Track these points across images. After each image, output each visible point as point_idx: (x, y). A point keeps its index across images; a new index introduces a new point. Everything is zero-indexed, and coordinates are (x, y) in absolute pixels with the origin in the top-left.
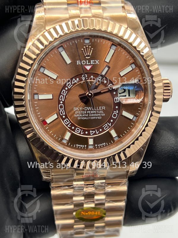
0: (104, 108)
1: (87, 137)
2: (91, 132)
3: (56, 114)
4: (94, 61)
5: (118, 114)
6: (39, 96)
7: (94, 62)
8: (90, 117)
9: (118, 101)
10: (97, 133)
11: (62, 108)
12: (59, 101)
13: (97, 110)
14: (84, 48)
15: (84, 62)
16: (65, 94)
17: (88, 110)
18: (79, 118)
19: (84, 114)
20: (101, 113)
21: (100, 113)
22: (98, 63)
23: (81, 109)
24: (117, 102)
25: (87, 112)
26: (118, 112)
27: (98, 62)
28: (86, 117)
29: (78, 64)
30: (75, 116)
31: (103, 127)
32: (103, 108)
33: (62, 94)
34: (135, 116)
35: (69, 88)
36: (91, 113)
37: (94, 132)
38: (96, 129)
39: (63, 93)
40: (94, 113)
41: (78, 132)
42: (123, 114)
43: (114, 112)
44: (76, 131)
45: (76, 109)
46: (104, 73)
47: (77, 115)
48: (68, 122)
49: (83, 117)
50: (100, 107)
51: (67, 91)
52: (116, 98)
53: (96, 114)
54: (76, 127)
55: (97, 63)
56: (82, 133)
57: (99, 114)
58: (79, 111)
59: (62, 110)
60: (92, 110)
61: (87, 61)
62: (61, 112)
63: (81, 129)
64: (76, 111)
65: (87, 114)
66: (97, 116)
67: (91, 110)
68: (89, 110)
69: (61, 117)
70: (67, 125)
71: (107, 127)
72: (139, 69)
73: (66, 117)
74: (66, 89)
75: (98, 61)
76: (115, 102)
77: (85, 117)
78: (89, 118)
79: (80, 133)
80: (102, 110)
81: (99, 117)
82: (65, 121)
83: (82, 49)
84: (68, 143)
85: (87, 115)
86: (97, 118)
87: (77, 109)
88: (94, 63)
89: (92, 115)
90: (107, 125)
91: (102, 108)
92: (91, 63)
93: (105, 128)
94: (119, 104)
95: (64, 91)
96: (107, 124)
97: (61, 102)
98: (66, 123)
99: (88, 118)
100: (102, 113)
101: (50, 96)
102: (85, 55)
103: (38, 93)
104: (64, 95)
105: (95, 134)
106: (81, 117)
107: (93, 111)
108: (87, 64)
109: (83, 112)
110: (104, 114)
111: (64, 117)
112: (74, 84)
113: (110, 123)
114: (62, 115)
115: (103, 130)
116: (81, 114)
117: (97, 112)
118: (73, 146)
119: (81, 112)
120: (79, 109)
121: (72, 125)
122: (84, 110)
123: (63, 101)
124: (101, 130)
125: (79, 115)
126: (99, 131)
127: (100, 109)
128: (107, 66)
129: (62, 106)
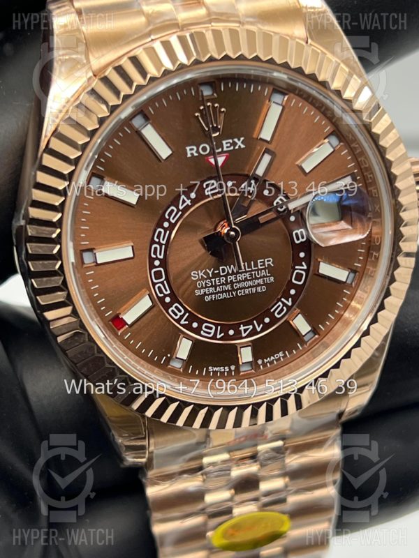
0: (270, 263)
1: (234, 344)
2: (242, 328)
3: (147, 297)
5: (307, 271)
6: (97, 254)
8: (237, 290)
9: (303, 238)
10: (259, 329)
11: (162, 277)
12: (152, 260)
13: (253, 269)
14: (201, 111)
15: (204, 149)
16: (163, 240)
17: (228, 274)
18: (208, 299)
19: (219, 285)
20: (264, 277)
21: (261, 278)
22: (243, 146)
23: (210, 273)
24: (301, 240)
25: (226, 280)
26: (305, 267)
27: (242, 142)
28: (226, 291)
29: (189, 155)
30: (198, 293)
31: (272, 310)
32: (266, 263)
33: (157, 240)
34: (354, 271)
35: (173, 221)
36: (236, 279)
37: (251, 327)
38: (255, 319)
39: (159, 237)
40: (246, 279)
41: (210, 333)
42: (321, 271)
43: (297, 267)
44: (205, 332)
45: (198, 275)
46: (260, 171)
47: (203, 291)
48: (180, 311)
49: (219, 292)
50: (259, 261)
51: (168, 232)
52: (299, 232)
53: (250, 280)
54: (201, 322)
55: (239, 146)
56: (218, 337)
57: (258, 279)
58: (206, 279)
59: (162, 283)
62: (159, 288)
63: (216, 325)
64: (199, 280)
65: (227, 283)
66: (253, 286)
67: (238, 273)
68: (233, 273)
69: (162, 300)
70: (178, 321)
71: (282, 310)
73: (174, 299)
74: (166, 225)
75: (242, 139)
76: (297, 242)
77: (222, 292)
78: (234, 294)
79: (214, 337)
80: (265, 269)
81: (259, 288)
82: (173, 311)
83: (197, 114)
84: (186, 369)
85: (229, 286)
86: (254, 290)
87: (200, 275)
89: (242, 285)
90: (282, 305)
91: (264, 262)
93: (279, 313)
94: (308, 245)
95: (160, 232)
96: (283, 302)
97: (157, 263)
98: (176, 315)
99: (232, 294)
100: (267, 277)
101: (126, 252)
102: (207, 129)
103: (92, 247)
104: (161, 241)
105: (254, 332)
106: (212, 294)
107: (241, 273)
109: (217, 281)
110: (272, 279)
111: (168, 300)
112: (184, 211)
113: (290, 299)
114: (162, 295)
115: (274, 320)
116: (212, 286)
117: (252, 274)
118: (201, 372)
119: (211, 282)
120: (206, 273)
121: (192, 318)
122: (218, 275)
123: (160, 260)
124: (267, 320)
125: (206, 290)
126: (264, 323)
127: (261, 266)
128: (267, 151)
129: (160, 271)
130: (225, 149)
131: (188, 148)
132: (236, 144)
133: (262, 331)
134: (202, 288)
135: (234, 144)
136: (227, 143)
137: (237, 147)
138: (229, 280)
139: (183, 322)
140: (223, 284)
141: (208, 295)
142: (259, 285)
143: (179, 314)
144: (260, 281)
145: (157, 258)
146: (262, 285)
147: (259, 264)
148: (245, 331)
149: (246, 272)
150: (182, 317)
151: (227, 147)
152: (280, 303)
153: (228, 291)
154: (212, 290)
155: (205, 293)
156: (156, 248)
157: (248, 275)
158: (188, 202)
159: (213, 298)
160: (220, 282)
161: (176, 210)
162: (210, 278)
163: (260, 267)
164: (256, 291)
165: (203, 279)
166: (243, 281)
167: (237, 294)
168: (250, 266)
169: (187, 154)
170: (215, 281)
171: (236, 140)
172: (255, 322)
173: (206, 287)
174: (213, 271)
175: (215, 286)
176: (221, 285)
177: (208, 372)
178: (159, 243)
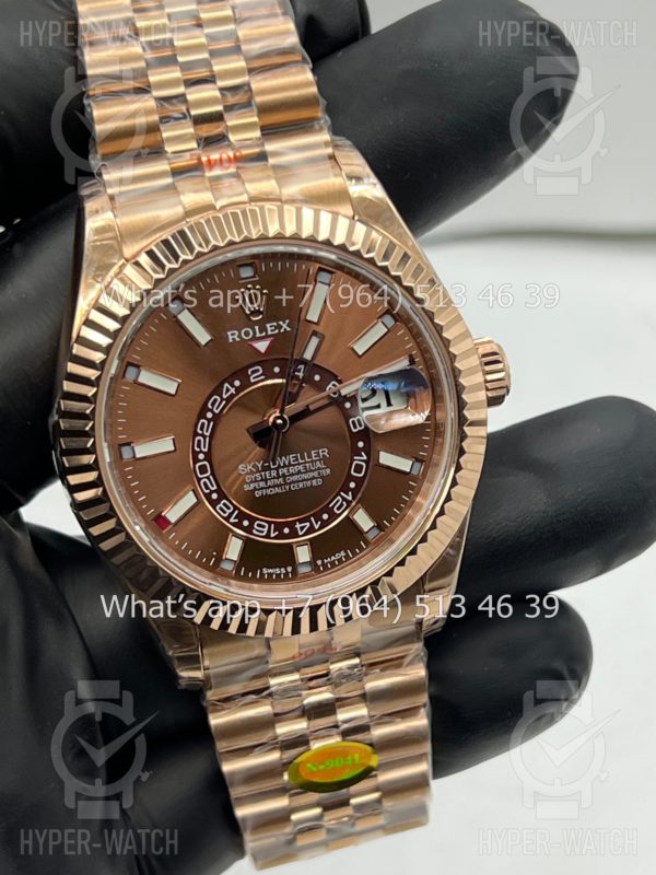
0: (326, 454)
1: (290, 544)
2: (298, 526)
3: (191, 493)
4: (275, 324)
5: (367, 462)
6: (136, 449)
7: (276, 328)
8: (290, 483)
9: (360, 426)
10: (317, 527)
11: (206, 472)
12: (195, 454)
13: (307, 460)
14: (241, 294)
15: (247, 334)
16: (207, 431)
17: (279, 467)
18: (258, 494)
19: (270, 479)
20: (319, 469)
21: (316, 470)
22: (288, 329)
23: (260, 466)
24: (359, 428)
25: (278, 474)
26: (365, 458)
27: (288, 325)
28: (278, 486)
29: (231, 341)
30: (246, 488)
31: (330, 506)
32: (321, 454)
33: (200, 432)
34: (418, 460)
35: (217, 412)
36: (289, 472)
37: (308, 524)
38: (312, 515)
39: (202, 429)
40: (299, 472)
41: (262, 532)
42: (382, 461)
43: (355, 457)
44: (257, 530)
45: (247, 468)
46: (308, 355)
47: (252, 486)
48: (228, 508)
49: (270, 487)
50: (313, 452)
51: (212, 424)
52: (355, 419)
53: (304, 473)
54: (252, 520)
55: (285, 329)
56: (272, 535)
57: (313, 471)
58: (255, 473)
59: (208, 478)
60: (292, 463)
61: (257, 328)
62: (205, 483)
63: (269, 523)
64: (247, 474)
65: (278, 477)
66: (308, 480)
67: (290, 465)
68: (285, 466)
69: (208, 497)
70: (227, 519)
71: (342, 505)
72: (406, 325)
73: (222, 496)
74: (209, 415)
75: (287, 321)
76: (354, 430)
77: (274, 487)
78: (287, 487)
79: (268, 536)
80: (320, 460)
81: (314, 481)
82: (221, 508)
84: (238, 571)
87: (249, 468)
88: (277, 331)
89: (295, 478)
90: (341, 500)
91: (318, 453)
92: (266, 331)
93: (338, 509)
94: (366, 434)
95: (203, 424)
96: (342, 497)
97: (201, 456)
98: (225, 512)
99: (285, 489)
100: (323, 469)
101: (166, 445)
102: (248, 312)
103: (129, 441)
104: (205, 433)
105: (311, 530)
106: (262, 488)
107: (294, 465)
108: (258, 335)
109: (267, 475)
110: (328, 471)
112: (228, 400)
113: (350, 493)
114: (208, 491)
115: (333, 516)
116: (262, 480)
117: (305, 467)
118: (254, 574)
119: (261, 476)
120: (255, 466)
121: (242, 516)
122: (269, 469)
123: (204, 453)
124: (325, 517)
125: (256, 484)
126: (322, 520)
127: (315, 457)
128: (315, 333)
129: (205, 465)
130: (270, 333)
131: (229, 333)
132: (281, 327)
133: (320, 529)
134: (251, 482)
135: (279, 327)
136: (271, 327)
137: (282, 331)
138: (281, 473)
139: (232, 520)
140: (274, 478)
141: (258, 490)
142: (314, 478)
143: (228, 512)
144: (316, 474)
145: (201, 452)
146: (317, 478)
147: (313, 455)
148: (302, 528)
149: (299, 464)
150: (231, 514)
151: (272, 331)
152: (339, 498)
153: (280, 485)
154: (262, 484)
155: (255, 487)
156: (199, 441)
158: (233, 390)
159: (264, 493)
160: (270, 476)
161: (219, 399)
162: (260, 472)
163: (314, 459)
164: (311, 485)
165: (252, 472)
166: (296, 474)
167: (290, 488)
168: (303, 458)
169: (228, 339)
170: (265, 475)
171: (281, 323)
172: (312, 519)
173: (256, 481)
174: (263, 464)
175: (266, 480)
176: (272, 479)
177: (262, 574)
178: (203, 435)
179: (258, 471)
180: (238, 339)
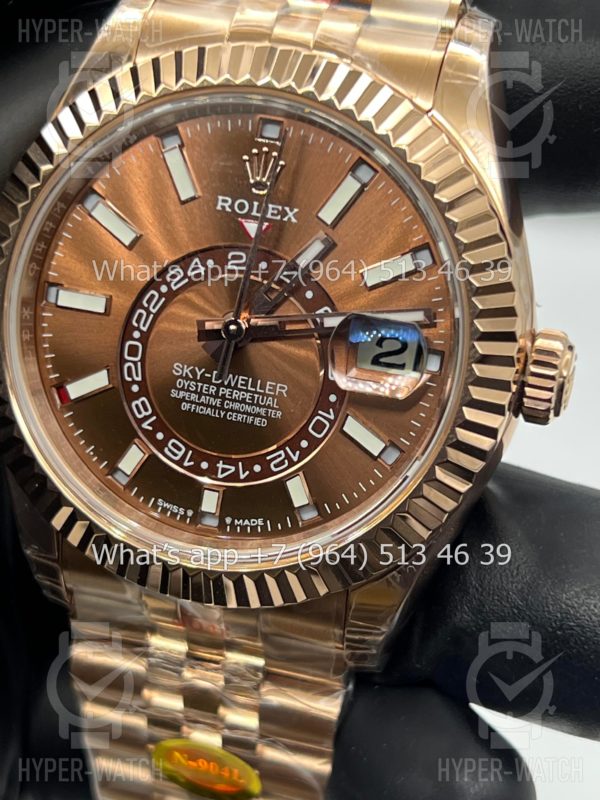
0: (284, 391)
2: (220, 465)
3: (105, 372)
4: (280, 208)
5: (332, 423)
7: (279, 213)
8: (227, 410)
10: (242, 476)
11: (136, 355)
12: (130, 329)
13: (258, 390)
14: (251, 155)
15: (242, 206)
16: (154, 307)
17: (222, 385)
18: (185, 406)
19: (206, 395)
20: (269, 406)
21: (264, 406)
22: (294, 220)
23: (199, 374)
25: (217, 392)
26: (332, 417)
27: (294, 215)
28: (212, 407)
29: (219, 208)
30: (174, 394)
31: (268, 458)
32: (278, 390)
33: (146, 305)
34: (393, 444)
35: (174, 288)
36: (231, 395)
37: (233, 469)
38: (240, 460)
39: (149, 302)
40: (243, 401)
41: (176, 455)
42: (346, 428)
43: (320, 412)
44: (170, 450)
45: (182, 369)
46: (303, 262)
47: (181, 393)
48: (146, 410)
49: (202, 404)
50: (269, 383)
51: (163, 299)
53: (249, 404)
54: (168, 437)
55: (289, 219)
56: (186, 464)
57: (260, 406)
58: (191, 380)
59: (135, 363)
60: (239, 386)
61: (256, 204)
62: (129, 368)
63: (188, 448)
64: (181, 377)
65: (216, 396)
66: (250, 414)
67: (235, 387)
68: (229, 386)
69: (126, 386)
70: (139, 422)
71: (282, 463)
73: (143, 392)
74: (164, 289)
75: (296, 210)
77: (207, 406)
78: (222, 414)
79: (180, 463)
80: (274, 397)
81: (257, 419)
82: (137, 406)
83: (246, 157)
84: (129, 486)
85: (219, 401)
86: (250, 420)
87: (185, 371)
88: (279, 217)
89: (236, 406)
90: (283, 456)
91: (275, 387)
92: (266, 213)
93: (276, 466)
95: (153, 296)
96: (286, 452)
97: (136, 334)
98: (140, 413)
99: (219, 414)
100: (273, 408)
102: (252, 181)
103: (60, 282)
104: (151, 309)
105: (234, 477)
106: (192, 402)
107: (240, 390)
108: (254, 213)
109: (204, 388)
110: (279, 414)
111: (135, 388)
113: (298, 453)
114: (129, 379)
115: (267, 472)
116: (195, 392)
117: (253, 397)
118: (147, 500)
119: (197, 386)
120: (193, 372)
121: (158, 426)
122: (208, 381)
123: (141, 331)
124: (257, 468)
125: (187, 394)
126: (252, 471)
127: (270, 390)
129: (137, 347)
130: (269, 216)
131: (221, 198)
132: (287, 214)
133: (246, 480)
134: (183, 389)
135: (284, 214)
136: (273, 209)
137: (286, 219)
138: (221, 393)
139: (145, 425)
140: (211, 395)
141: (187, 402)
142: (258, 415)
143: (144, 413)
144: (262, 411)
145: (138, 329)
146: (262, 417)
147: (268, 387)
148: (224, 470)
149: (247, 391)
150: (146, 418)
151: (272, 214)
152: (282, 452)
153: (215, 407)
154: (194, 397)
155: (184, 397)
156: (141, 315)
157: (248, 396)
159: (193, 408)
160: (208, 391)
162: (197, 381)
163: (267, 392)
164: (253, 422)
165: (187, 378)
166: (238, 401)
167: (225, 415)
168: (254, 385)
169: (216, 205)
170: (202, 387)
171: (287, 209)
172: (240, 464)
173: (188, 390)
174: (204, 373)
175: (200, 394)
176: (208, 395)
177: (155, 505)
178: (147, 310)
179: (195, 379)
180: (228, 209)
